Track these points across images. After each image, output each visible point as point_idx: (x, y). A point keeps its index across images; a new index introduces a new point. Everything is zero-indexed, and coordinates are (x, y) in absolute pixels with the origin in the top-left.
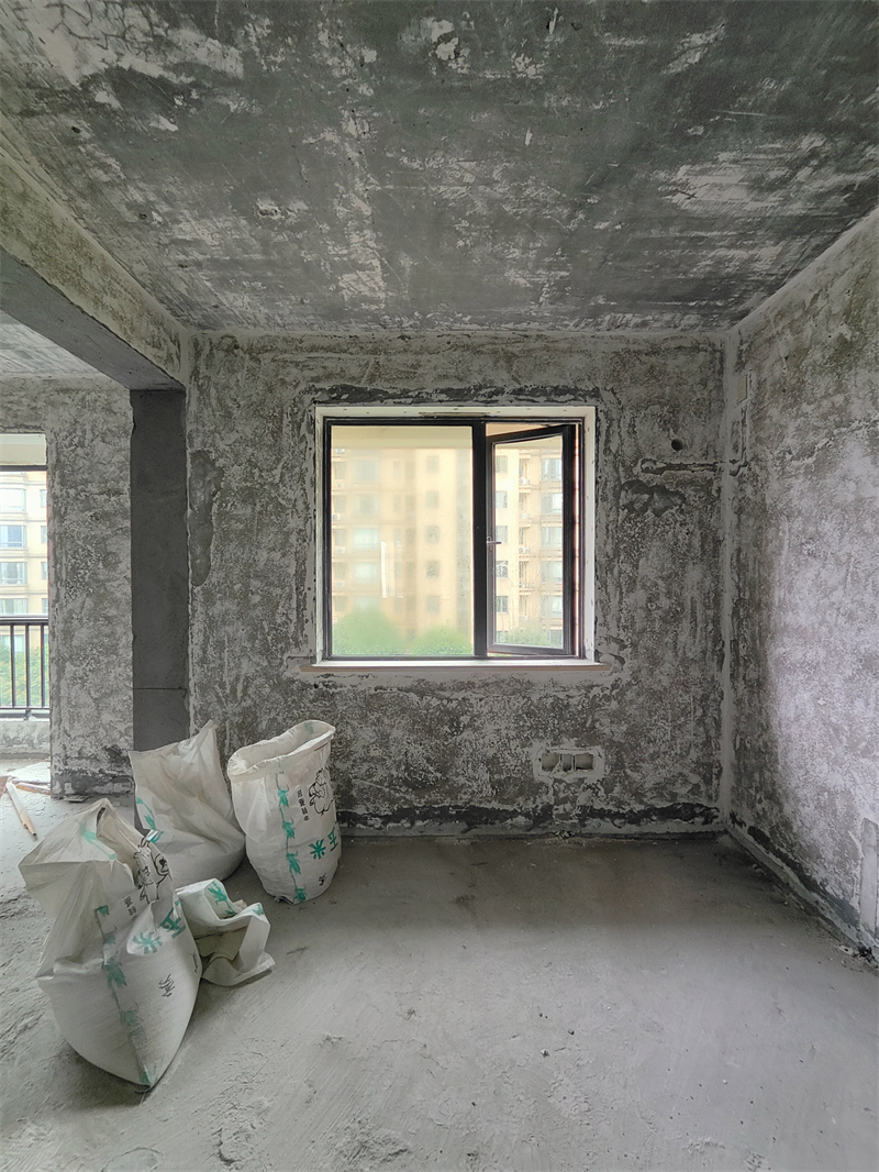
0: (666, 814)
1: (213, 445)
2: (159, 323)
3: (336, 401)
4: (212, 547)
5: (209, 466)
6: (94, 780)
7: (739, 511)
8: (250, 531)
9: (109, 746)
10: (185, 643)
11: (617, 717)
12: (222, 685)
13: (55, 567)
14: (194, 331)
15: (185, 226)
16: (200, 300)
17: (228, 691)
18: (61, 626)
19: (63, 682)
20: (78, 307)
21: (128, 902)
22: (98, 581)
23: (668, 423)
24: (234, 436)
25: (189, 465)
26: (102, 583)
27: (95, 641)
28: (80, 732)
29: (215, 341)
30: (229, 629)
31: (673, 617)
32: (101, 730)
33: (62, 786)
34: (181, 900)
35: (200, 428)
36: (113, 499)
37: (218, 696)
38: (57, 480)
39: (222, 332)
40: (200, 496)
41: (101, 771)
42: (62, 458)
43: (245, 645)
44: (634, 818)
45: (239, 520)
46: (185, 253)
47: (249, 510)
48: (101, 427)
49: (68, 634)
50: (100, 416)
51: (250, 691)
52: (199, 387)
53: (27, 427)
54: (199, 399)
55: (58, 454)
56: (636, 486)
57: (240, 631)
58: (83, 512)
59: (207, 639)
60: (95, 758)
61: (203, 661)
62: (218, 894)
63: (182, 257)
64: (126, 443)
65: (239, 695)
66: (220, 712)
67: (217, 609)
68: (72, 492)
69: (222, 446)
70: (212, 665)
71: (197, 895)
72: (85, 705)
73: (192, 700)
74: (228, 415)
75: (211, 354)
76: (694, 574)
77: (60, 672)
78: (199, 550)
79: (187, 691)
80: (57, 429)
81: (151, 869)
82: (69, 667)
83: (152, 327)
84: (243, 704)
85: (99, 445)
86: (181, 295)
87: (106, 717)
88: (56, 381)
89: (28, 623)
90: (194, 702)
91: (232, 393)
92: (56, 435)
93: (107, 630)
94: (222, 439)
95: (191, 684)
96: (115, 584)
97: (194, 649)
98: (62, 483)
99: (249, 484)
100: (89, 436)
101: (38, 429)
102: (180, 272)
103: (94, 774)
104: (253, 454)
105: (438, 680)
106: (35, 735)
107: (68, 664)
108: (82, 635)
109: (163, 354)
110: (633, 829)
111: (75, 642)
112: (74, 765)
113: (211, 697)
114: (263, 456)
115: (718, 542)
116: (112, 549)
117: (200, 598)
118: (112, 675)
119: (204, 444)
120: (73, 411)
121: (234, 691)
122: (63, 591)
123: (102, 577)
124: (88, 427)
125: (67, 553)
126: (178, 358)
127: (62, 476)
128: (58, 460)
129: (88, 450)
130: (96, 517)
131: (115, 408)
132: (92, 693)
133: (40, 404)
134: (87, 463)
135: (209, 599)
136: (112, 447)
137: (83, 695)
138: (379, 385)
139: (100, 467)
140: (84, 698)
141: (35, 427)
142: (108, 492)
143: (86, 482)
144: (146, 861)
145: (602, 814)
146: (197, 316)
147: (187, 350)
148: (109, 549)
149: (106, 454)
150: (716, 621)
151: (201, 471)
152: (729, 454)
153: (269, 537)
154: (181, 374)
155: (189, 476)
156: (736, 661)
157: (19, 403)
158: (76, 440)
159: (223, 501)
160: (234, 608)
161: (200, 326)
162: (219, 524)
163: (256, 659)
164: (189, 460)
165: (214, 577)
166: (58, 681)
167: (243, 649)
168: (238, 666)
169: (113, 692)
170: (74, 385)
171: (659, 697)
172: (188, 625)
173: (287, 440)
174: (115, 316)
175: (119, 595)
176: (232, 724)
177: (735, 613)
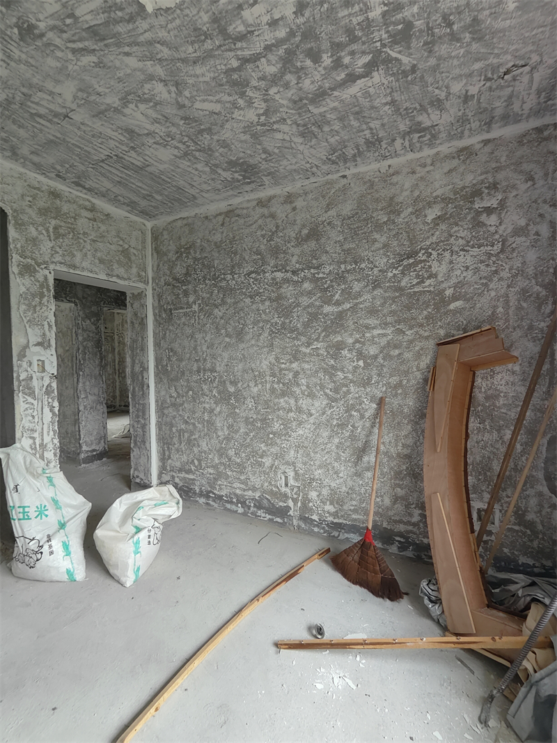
7: (119, 343)
115: (114, 349)
150: (115, 365)
156: (119, 373)
177: (118, 364)
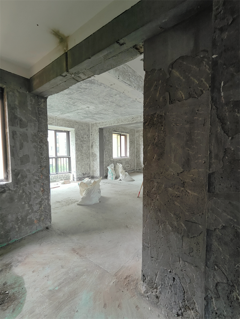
0: (133, 170)
3: (114, 131)
11: (130, 162)
23: (133, 136)
28: (79, 172)
31: (133, 153)
33: (77, 180)
40: (105, 141)
41: (82, 177)
44: (131, 171)
50: (81, 127)
53: (72, 127)
56: (131, 141)
61: (105, 159)
67: (106, 153)
76: (134, 149)
82: (78, 162)
84: (108, 163)
87: (82, 169)
97: (104, 157)
99: (108, 140)
101: (74, 128)
105: (120, 159)
110: (131, 172)
111: (79, 159)
114: (109, 137)
125: (77, 146)
131: (83, 126)
133: (74, 124)
138: (117, 130)
143: (80, 136)
145: (129, 171)
152: (136, 139)
153: (109, 146)
157: (71, 124)
158: (78, 130)
165: (106, 149)
170: (78, 122)
171: (132, 160)
173: (111, 135)
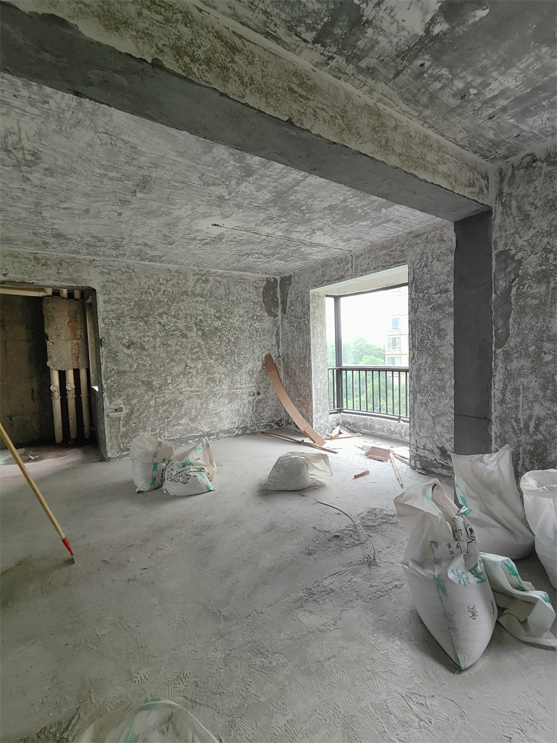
1: (513, 244)
2: (473, 169)
4: (511, 320)
5: (509, 261)
6: (430, 464)
8: (544, 304)
9: (440, 446)
10: (489, 388)
12: (517, 421)
13: (412, 339)
14: (500, 163)
15: (494, 85)
16: (503, 137)
17: (522, 426)
18: (415, 373)
19: (416, 405)
20: (424, 180)
21: (449, 546)
22: (434, 347)
24: (531, 232)
25: (494, 263)
26: (437, 348)
27: (433, 382)
28: (425, 435)
29: (516, 164)
30: (524, 380)
32: (436, 435)
33: (415, 463)
34: (484, 561)
35: (503, 234)
36: (443, 295)
37: (513, 427)
38: (413, 289)
39: (523, 154)
40: (502, 284)
41: (435, 460)
42: (416, 276)
43: (538, 392)
45: (534, 297)
46: (493, 106)
47: (543, 288)
48: (437, 252)
49: (418, 378)
50: (436, 245)
51: (541, 428)
52: (503, 205)
53: (399, 263)
54: (502, 213)
55: (414, 274)
57: (534, 382)
58: (426, 306)
59: (505, 387)
60: (432, 451)
61: (502, 401)
62: (511, 569)
63: (491, 111)
64: (451, 258)
65: (531, 429)
66: (515, 440)
67: (514, 365)
68: (421, 295)
69: (520, 242)
70: (509, 405)
71: (495, 563)
72: (427, 420)
73: (494, 428)
74: (526, 217)
75: (513, 175)
77: (415, 399)
78: (500, 323)
79: (489, 421)
80: (413, 260)
81: (463, 531)
82: (419, 397)
83: (468, 174)
84: (535, 437)
85: (436, 263)
86: (491, 140)
87: (439, 429)
88: (413, 232)
89: (399, 371)
90: (495, 429)
91: (530, 199)
92: (413, 263)
93: (439, 377)
94: (521, 237)
95: (493, 417)
96: (444, 348)
97: (496, 392)
98: (416, 291)
99: (544, 267)
100: (430, 259)
102: (490, 123)
103: (431, 460)
104: (548, 243)
106: (403, 431)
107: (418, 395)
108: (426, 378)
109: (476, 189)
111: (422, 383)
112: (421, 453)
113: (508, 428)
116: (442, 327)
117: (501, 357)
118: (442, 404)
119: (506, 245)
120: (422, 247)
121: (527, 426)
122: (416, 353)
123: (437, 344)
124: (429, 254)
125: (418, 331)
126: (487, 188)
127: (416, 287)
128: (414, 278)
129: (429, 268)
130: (434, 309)
131: (445, 237)
132: (431, 413)
133: (405, 248)
134: (429, 276)
135: (508, 357)
136: (443, 263)
137: (426, 413)
139: (436, 277)
140: (426, 415)
141: (403, 262)
142: (441, 292)
143: (428, 288)
144: (460, 525)
146: (502, 151)
147: (494, 179)
148: (441, 327)
149: (439, 268)
151: (503, 266)
154: (489, 199)
155: (493, 271)
157: (395, 250)
158: (423, 264)
159: (521, 284)
160: (529, 364)
161: (505, 157)
162: (517, 303)
163: (548, 404)
164: (494, 259)
165: (512, 342)
166: (414, 403)
167: (536, 396)
168: (531, 408)
169: (442, 414)
170: (422, 231)
172: (491, 376)
174: (446, 176)
175: (446, 355)
176: (524, 449)
